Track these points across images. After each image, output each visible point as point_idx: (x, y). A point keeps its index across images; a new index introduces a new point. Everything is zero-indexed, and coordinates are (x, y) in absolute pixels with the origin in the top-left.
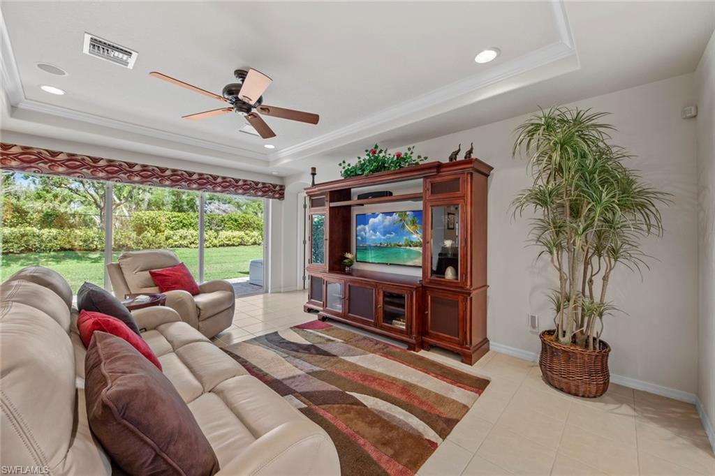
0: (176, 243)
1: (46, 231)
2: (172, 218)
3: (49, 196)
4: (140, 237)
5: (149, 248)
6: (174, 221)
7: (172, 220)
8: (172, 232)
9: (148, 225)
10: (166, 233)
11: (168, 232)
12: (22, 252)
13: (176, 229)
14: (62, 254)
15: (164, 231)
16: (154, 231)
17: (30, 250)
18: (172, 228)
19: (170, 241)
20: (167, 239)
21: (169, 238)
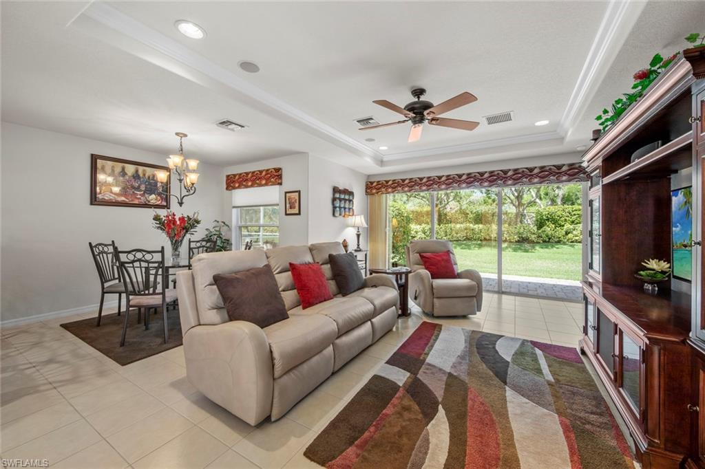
0: (577, 238)
1: (476, 226)
2: (573, 211)
3: (490, 201)
4: (540, 231)
5: (549, 242)
6: (575, 215)
7: (573, 213)
8: (571, 227)
9: (548, 220)
10: (565, 227)
11: (568, 226)
12: (464, 240)
13: (577, 223)
14: (484, 243)
15: (563, 226)
16: (553, 226)
17: (469, 239)
18: (573, 222)
19: (570, 236)
20: (567, 233)
21: (569, 233)
